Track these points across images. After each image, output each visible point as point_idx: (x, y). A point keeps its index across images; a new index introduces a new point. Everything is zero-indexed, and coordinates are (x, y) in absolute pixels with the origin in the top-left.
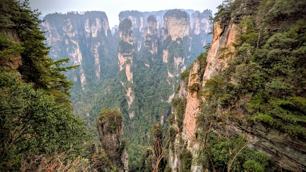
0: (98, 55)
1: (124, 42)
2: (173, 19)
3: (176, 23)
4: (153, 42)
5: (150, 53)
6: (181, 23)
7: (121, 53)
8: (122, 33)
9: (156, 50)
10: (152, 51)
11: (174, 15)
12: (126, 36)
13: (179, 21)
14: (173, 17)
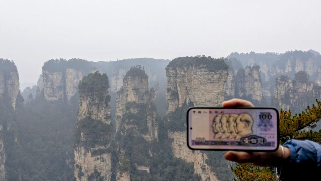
0: (4, 156)
1: (93, 120)
2: (201, 72)
3: (209, 79)
4: (149, 117)
5: (144, 140)
6: (219, 80)
7: (85, 148)
8: (88, 101)
9: (156, 134)
10: (148, 136)
11: (201, 66)
12: (98, 107)
13: (215, 76)
14: (200, 68)
